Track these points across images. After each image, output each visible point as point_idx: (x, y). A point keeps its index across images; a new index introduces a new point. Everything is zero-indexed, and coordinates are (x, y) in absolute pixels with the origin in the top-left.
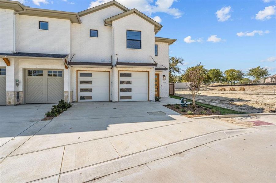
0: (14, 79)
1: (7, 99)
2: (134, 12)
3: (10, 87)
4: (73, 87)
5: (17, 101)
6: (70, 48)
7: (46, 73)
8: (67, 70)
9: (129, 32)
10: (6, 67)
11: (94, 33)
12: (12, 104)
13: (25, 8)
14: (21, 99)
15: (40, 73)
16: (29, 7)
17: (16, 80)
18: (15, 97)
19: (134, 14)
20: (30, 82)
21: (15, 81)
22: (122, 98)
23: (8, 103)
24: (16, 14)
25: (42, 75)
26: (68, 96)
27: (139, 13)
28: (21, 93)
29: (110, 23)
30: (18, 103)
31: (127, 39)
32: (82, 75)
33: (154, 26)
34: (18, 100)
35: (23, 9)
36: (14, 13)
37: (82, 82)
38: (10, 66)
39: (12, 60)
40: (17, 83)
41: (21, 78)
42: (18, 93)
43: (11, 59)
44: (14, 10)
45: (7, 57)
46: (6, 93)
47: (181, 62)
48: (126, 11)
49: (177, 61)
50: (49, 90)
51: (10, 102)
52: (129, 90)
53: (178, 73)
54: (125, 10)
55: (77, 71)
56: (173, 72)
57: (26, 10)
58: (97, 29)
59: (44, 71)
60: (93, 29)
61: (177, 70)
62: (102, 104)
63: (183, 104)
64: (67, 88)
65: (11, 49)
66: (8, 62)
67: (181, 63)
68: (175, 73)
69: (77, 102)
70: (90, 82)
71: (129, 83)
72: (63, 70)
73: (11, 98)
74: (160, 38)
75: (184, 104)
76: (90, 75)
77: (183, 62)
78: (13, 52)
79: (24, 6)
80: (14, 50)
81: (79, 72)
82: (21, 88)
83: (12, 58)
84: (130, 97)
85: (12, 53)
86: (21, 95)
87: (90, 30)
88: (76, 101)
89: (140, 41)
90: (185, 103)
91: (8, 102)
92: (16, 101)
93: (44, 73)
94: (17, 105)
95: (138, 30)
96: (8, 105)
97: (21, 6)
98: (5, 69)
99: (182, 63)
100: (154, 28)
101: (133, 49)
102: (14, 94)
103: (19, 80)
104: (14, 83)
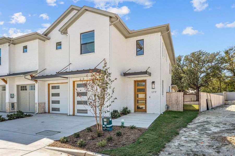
0: (9, 93)
1: (6, 107)
3: (8, 99)
4: (45, 99)
5: (12, 110)
6: (38, 65)
7: (28, 88)
8: (37, 84)
10: (5, 85)
12: (8, 111)
13: (12, 40)
14: (16, 108)
17: (11, 94)
23: (6, 111)
25: (26, 89)
26: (37, 107)
28: (15, 103)
31: (81, 45)
32: (53, 88)
36: (9, 45)
38: (7, 84)
39: (8, 79)
40: (12, 96)
41: (15, 93)
42: (13, 104)
44: (8, 43)
45: (4, 78)
46: (6, 104)
55: (49, 84)
58: (61, 41)
60: (58, 42)
65: (6, 72)
66: (6, 82)
70: (58, 94)
72: (35, 84)
76: (58, 87)
78: (7, 74)
80: (9, 72)
82: (15, 100)
86: (16, 105)
88: (48, 112)
89: (94, 42)
90: (105, 125)
94: (11, 112)
95: (91, 30)
97: (8, 39)
98: (5, 87)
100: (109, 21)
102: (9, 105)
103: (13, 94)
104: (9, 96)
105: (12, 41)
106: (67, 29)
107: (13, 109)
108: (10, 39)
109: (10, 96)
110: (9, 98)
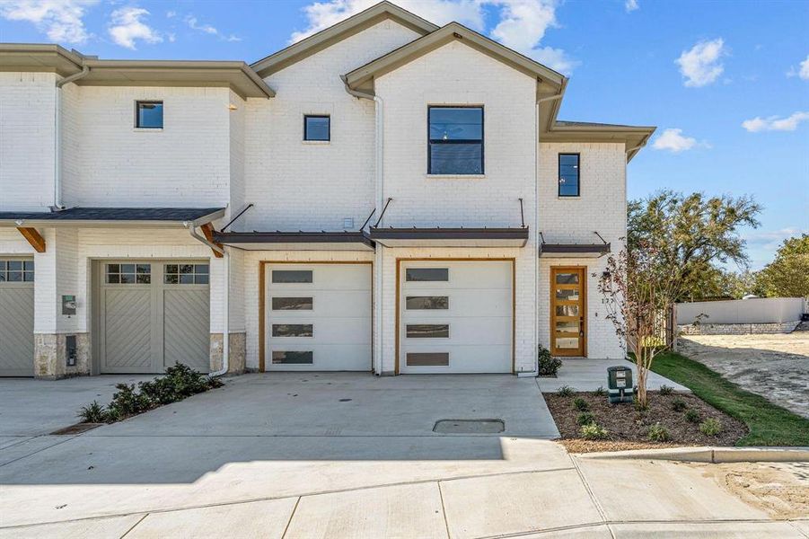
0: (58, 295)
1: (37, 356)
2: (456, 36)
3: (46, 320)
4: (247, 319)
5: (68, 365)
6: (229, 186)
7: (158, 274)
8: (220, 260)
9: (435, 113)
10: (33, 257)
11: (317, 128)
12: (49, 373)
13: (85, 63)
14: (84, 357)
15: (142, 273)
16: (95, 58)
17: (64, 297)
18: (58, 351)
19: (457, 43)
20: (112, 304)
21: (61, 300)
22: (414, 359)
23: (38, 372)
24: (64, 86)
25: (145, 279)
26: (222, 352)
27: (474, 39)
28: (82, 337)
29: (367, 86)
30: (73, 370)
31: (430, 141)
32: (279, 277)
33: (534, 82)
34: (72, 363)
35: (81, 68)
36: (57, 82)
37: (279, 304)
38: (45, 251)
39: (51, 232)
40: (67, 306)
41: (82, 292)
42: (72, 341)
43: (47, 230)
44: (56, 72)
45: (32, 225)
46: (33, 339)
47: (750, 216)
48: (426, 33)
49: (732, 211)
50: (167, 328)
51: (43, 369)
52: (441, 331)
53: (736, 260)
54: (424, 30)
55: (262, 264)
56: (715, 259)
57: (90, 68)
58: (327, 113)
59: (152, 265)
60: (314, 113)
61: (733, 250)
62: (328, 381)
63: (612, 391)
64: (219, 323)
65: (46, 198)
66: (38, 241)
67: (747, 219)
68: (723, 260)
69: (262, 370)
70: (306, 302)
71: (439, 303)
72: (208, 260)
73: (48, 355)
74: (596, 125)
75: (617, 391)
76: (306, 277)
77: (757, 217)
78: (52, 208)
79: (82, 57)
80: (57, 201)
81: (269, 269)
82: (81, 323)
83: (52, 226)
84: (442, 359)
85: (49, 211)
86: (84, 346)
87: (306, 117)
88: (258, 367)
89: (481, 142)
90: (622, 389)
91: (39, 367)
92: (65, 366)
93: (152, 274)
94: (66, 377)
95: (471, 103)
96: (40, 379)
97: (73, 57)
98: (33, 263)
99: (752, 221)
100: (535, 90)
101: (450, 176)
102: (57, 343)
103: (74, 297)
104: (57, 306)
105: (85, 70)
106: (372, 79)
107: (72, 361)
108: (77, 60)
109: (61, 305)
110: (57, 315)
